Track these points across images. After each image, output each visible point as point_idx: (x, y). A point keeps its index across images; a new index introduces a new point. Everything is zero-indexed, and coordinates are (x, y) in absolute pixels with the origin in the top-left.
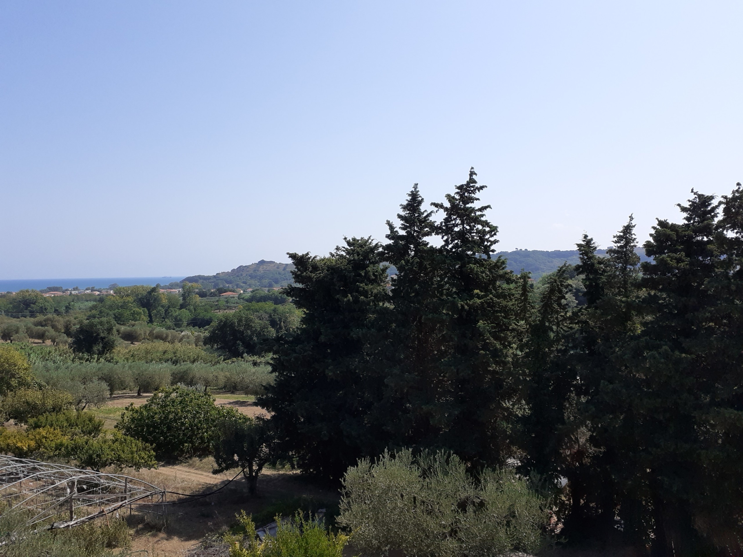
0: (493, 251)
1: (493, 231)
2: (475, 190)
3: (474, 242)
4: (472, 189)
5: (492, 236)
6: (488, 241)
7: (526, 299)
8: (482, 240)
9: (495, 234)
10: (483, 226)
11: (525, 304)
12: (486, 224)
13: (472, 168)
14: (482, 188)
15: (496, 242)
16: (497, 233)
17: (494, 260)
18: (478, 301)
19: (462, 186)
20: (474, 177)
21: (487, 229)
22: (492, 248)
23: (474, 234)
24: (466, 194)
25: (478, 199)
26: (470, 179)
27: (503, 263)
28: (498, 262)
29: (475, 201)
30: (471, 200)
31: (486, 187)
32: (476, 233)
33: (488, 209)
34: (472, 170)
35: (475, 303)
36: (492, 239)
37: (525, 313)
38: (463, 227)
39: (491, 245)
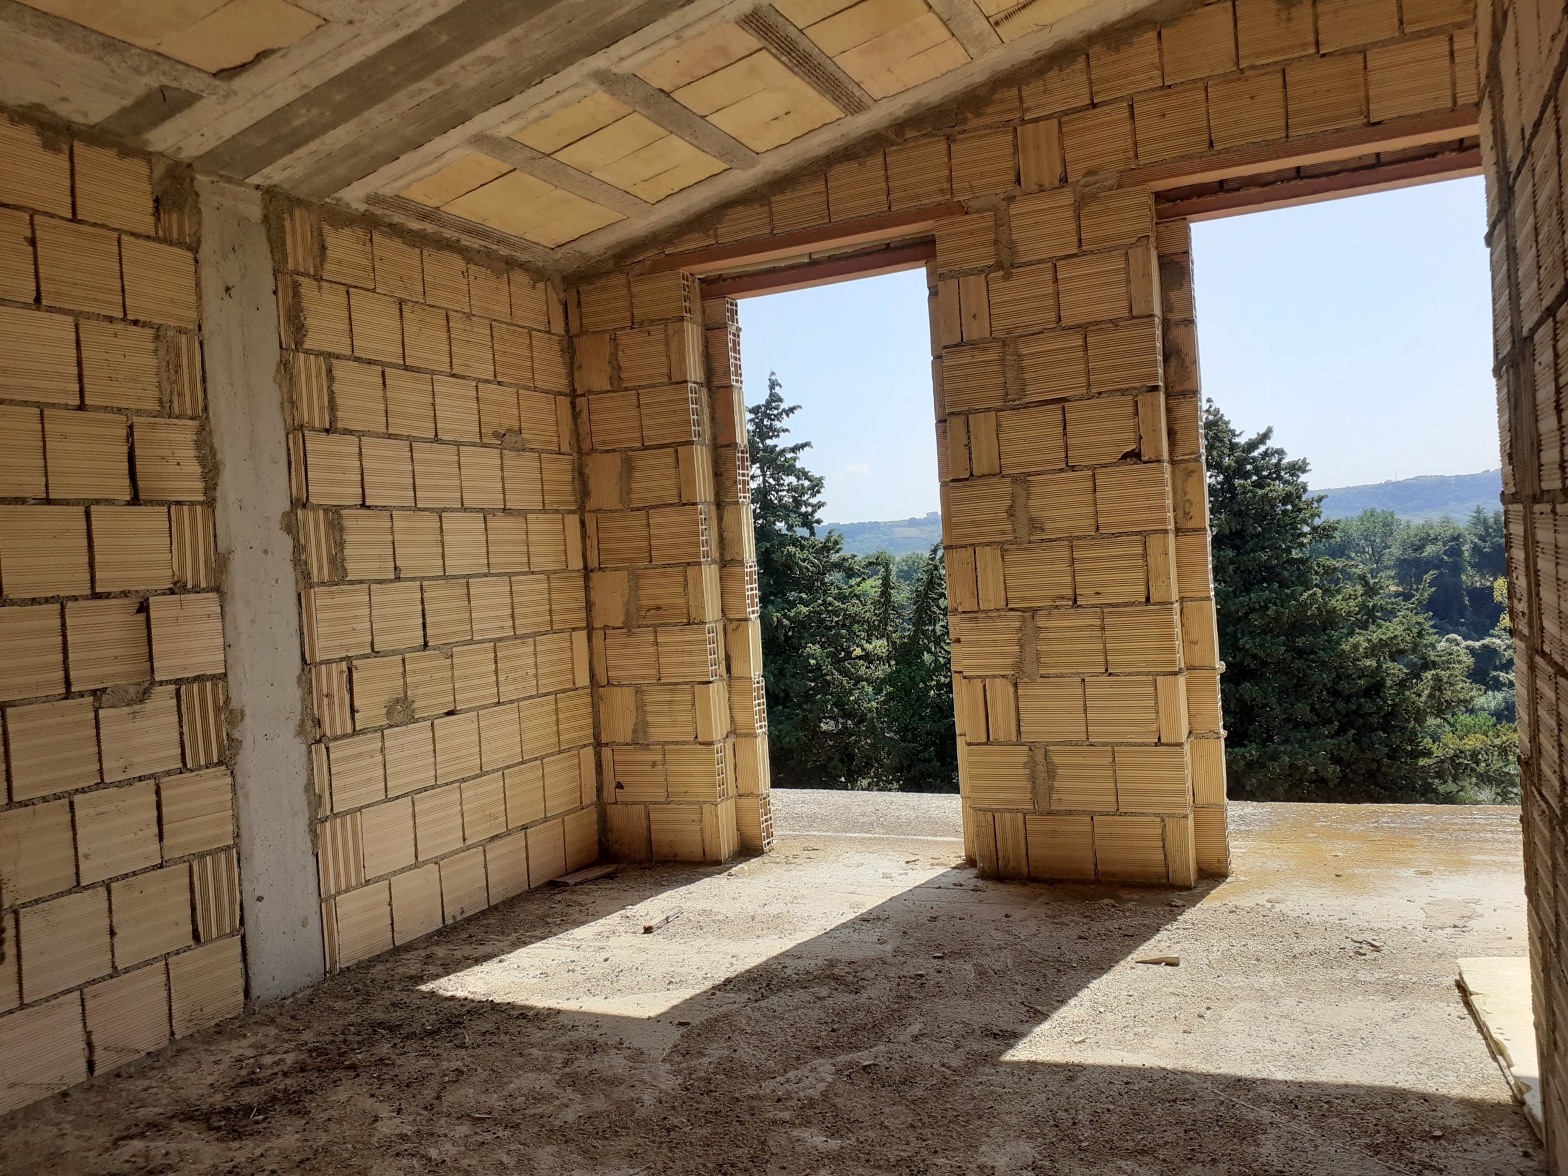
0: (819, 522)
1: (817, 485)
2: (781, 414)
3: (785, 507)
4: (776, 412)
5: (813, 495)
6: (807, 504)
7: (888, 601)
8: (798, 502)
9: (818, 492)
10: (799, 479)
11: (886, 610)
12: (804, 474)
13: (773, 374)
14: (792, 410)
15: (820, 505)
16: (822, 490)
17: (821, 537)
18: (804, 610)
19: (759, 407)
20: (777, 390)
21: (807, 483)
22: (817, 516)
23: (784, 493)
24: (765, 422)
25: (787, 430)
26: (771, 395)
27: (836, 543)
28: (828, 540)
29: (782, 434)
30: (775, 433)
31: (800, 407)
32: (788, 491)
33: (806, 449)
34: (773, 378)
35: (800, 613)
36: (814, 501)
37: (886, 625)
38: (764, 481)
39: (814, 512)
